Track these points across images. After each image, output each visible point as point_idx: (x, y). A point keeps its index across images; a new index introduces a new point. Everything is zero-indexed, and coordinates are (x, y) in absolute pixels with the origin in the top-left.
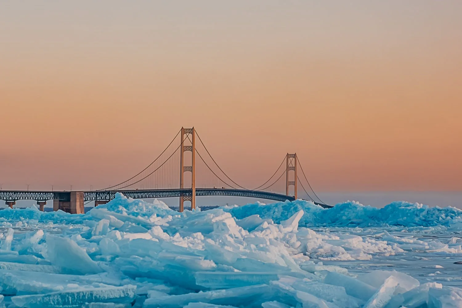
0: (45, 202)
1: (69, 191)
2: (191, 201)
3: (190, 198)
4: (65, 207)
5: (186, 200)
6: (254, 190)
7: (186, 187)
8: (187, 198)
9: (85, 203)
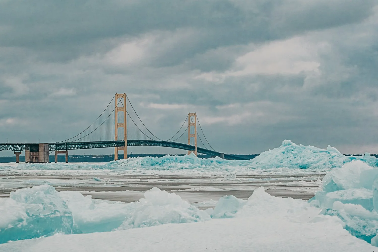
0: (21, 152)
1: (37, 143)
2: (124, 150)
3: (123, 148)
4: (34, 156)
5: (120, 149)
6: (167, 141)
7: (120, 139)
8: (121, 148)
9: (49, 152)
